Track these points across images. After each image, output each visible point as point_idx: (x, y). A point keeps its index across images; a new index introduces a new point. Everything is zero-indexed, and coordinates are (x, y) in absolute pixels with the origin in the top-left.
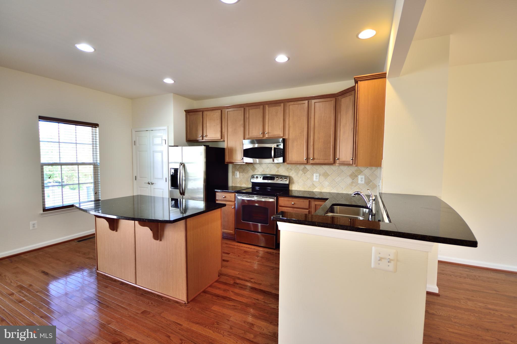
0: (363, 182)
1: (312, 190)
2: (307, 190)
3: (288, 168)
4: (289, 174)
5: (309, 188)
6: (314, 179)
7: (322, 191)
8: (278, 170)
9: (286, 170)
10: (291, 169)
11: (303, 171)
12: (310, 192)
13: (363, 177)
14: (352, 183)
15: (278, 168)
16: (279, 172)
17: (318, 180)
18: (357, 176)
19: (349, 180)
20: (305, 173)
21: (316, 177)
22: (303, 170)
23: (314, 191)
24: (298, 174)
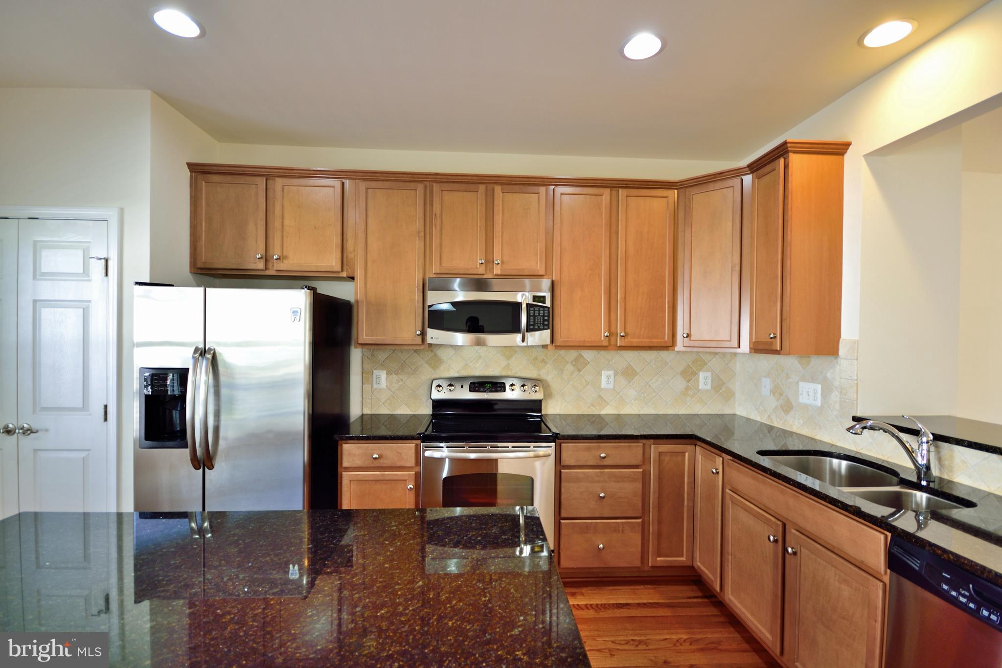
0: (709, 387)
1: (596, 412)
2: (586, 413)
3: (536, 358)
4: (539, 375)
5: (589, 407)
6: (603, 384)
7: (622, 412)
8: (508, 364)
9: (531, 363)
10: (543, 361)
11: (574, 366)
12: (593, 415)
13: (709, 374)
14: (687, 388)
15: (509, 358)
16: (511, 370)
17: (611, 386)
18: (695, 374)
19: (680, 384)
20: (579, 371)
21: (607, 380)
22: (574, 363)
23: (603, 412)
24: (562, 374)
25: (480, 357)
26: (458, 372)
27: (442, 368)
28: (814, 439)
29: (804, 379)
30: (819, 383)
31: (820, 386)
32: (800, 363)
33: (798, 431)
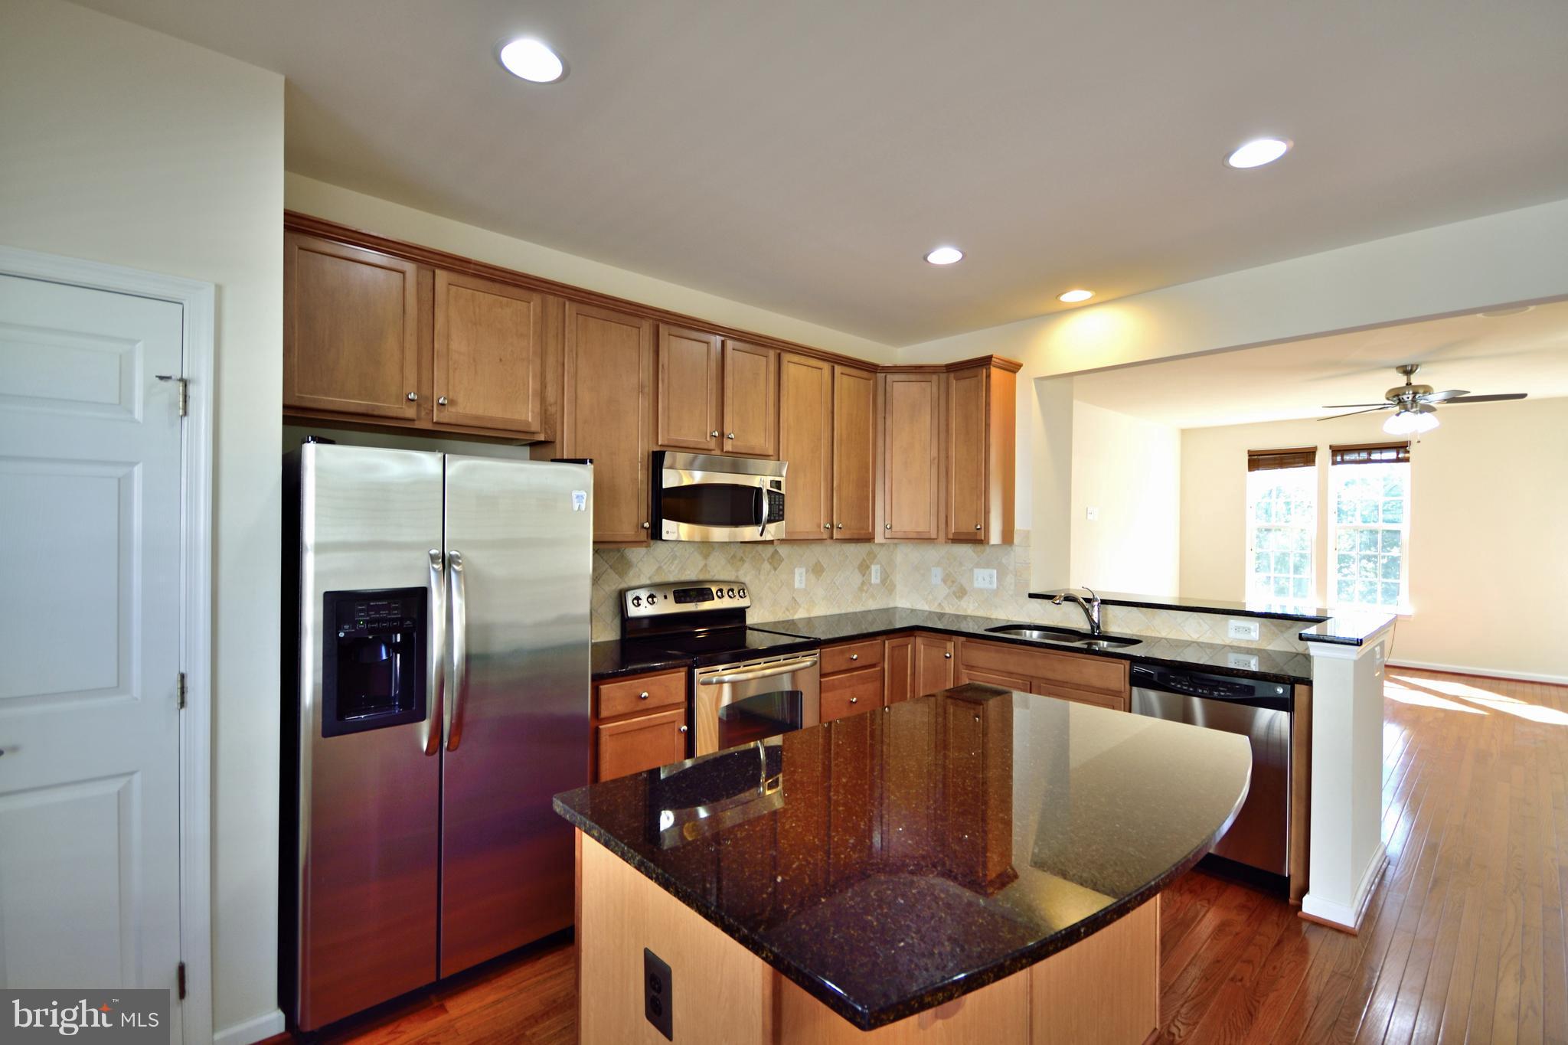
0: (878, 581)
1: (791, 618)
2: (781, 619)
3: (734, 557)
4: (737, 577)
5: (784, 612)
6: (797, 585)
7: (813, 614)
8: (706, 565)
9: (729, 562)
10: (742, 559)
11: (770, 563)
12: (788, 621)
13: (878, 567)
14: (863, 583)
15: (706, 557)
16: (709, 572)
17: (803, 586)
18: (868, 567)
19: (857, 579)
20: (775, 569)
21: (800, 578)
22: (770, 560)
23: (796, 617)
24: (759, 574)
25: (675, 557)
26: (650, 578)
27: (631, 573)
28: (990, 619)
29: (978, 565)
30: (994, 568)
31: (995, 571)
32: (974, 552)
33: (974, 614)
